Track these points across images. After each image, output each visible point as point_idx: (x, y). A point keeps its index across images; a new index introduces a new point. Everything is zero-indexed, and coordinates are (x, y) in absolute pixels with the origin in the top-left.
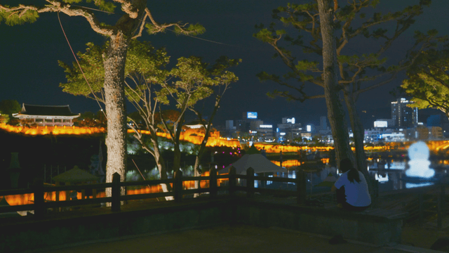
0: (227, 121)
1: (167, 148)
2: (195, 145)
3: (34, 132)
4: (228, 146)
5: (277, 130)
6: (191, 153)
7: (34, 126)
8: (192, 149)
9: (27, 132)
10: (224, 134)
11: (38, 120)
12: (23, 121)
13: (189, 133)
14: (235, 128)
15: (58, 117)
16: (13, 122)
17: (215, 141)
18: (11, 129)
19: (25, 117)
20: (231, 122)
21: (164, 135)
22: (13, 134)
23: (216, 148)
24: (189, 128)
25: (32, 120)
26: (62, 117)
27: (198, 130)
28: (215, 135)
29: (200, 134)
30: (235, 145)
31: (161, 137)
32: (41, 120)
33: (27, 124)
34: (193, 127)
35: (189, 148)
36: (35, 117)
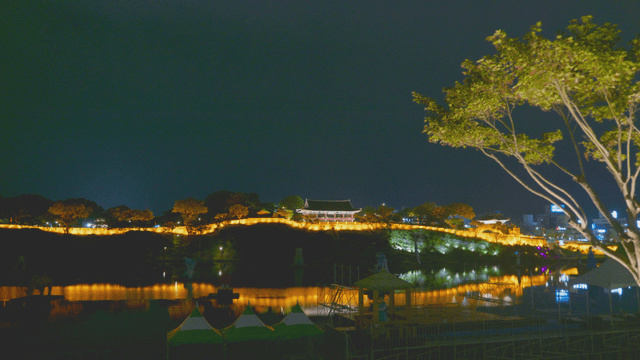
0: (525, 216)
1: (456, 247)
2: (491, 243)
3: (316, 228)
4: (532, 244)
5: (593, 226)
6: (485, 252)
7: (317, 221)
8: (487, 249)
9: (310, 228)
10: (526, 230)
11: (320, 216)
12: (306, 216)
13: (483, 230)
14: (535, 224)
15: (340, 212)
16: (297, 218)
17: (515, 239)
18: (295, 224)
19: (308, 212)
20: (530, 217)
21: (453, 231)
22: (297, 229)
23: (517, 247)
24: (483, 224)
25: (314, 216)
26: (344, 213)
27: (494, 226)
28: (514, 232)
29: (495, 231)
30: (540, 244)
31: (450, 234)
32: (323, 215)
33: (311, 220)
34: (486, 222)
35: (483, 247)
36: (317, 212)
